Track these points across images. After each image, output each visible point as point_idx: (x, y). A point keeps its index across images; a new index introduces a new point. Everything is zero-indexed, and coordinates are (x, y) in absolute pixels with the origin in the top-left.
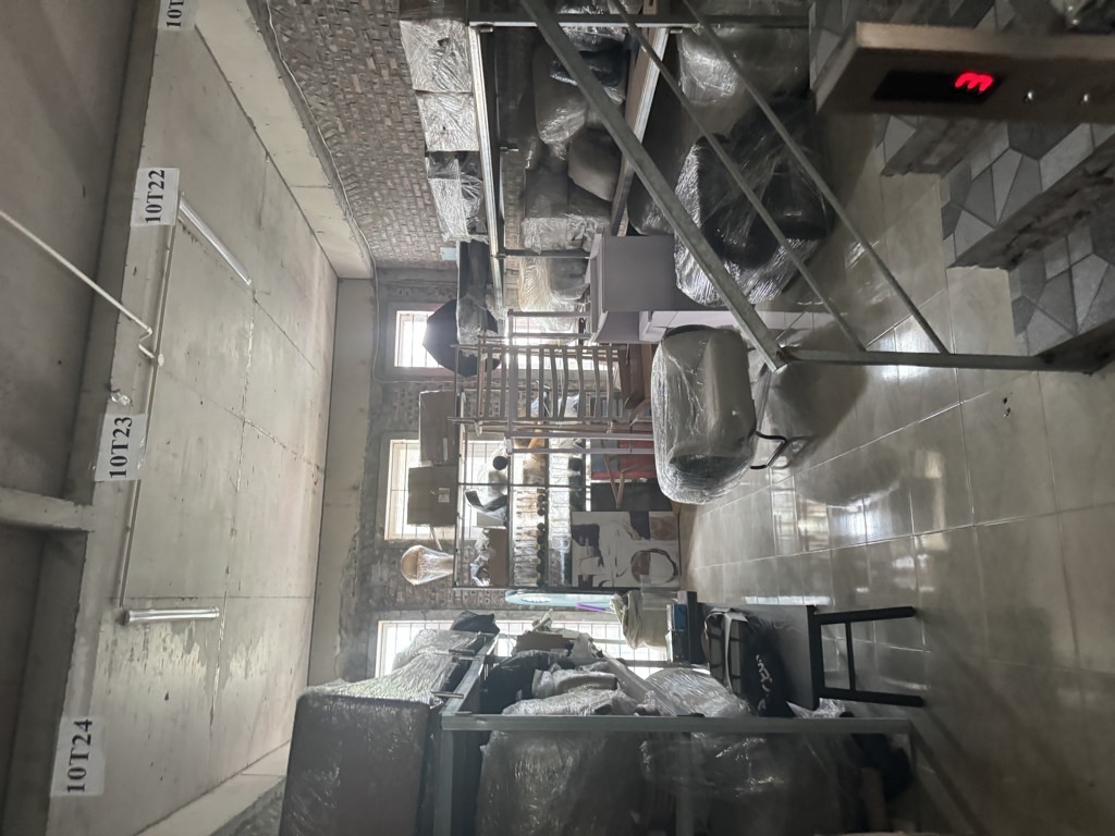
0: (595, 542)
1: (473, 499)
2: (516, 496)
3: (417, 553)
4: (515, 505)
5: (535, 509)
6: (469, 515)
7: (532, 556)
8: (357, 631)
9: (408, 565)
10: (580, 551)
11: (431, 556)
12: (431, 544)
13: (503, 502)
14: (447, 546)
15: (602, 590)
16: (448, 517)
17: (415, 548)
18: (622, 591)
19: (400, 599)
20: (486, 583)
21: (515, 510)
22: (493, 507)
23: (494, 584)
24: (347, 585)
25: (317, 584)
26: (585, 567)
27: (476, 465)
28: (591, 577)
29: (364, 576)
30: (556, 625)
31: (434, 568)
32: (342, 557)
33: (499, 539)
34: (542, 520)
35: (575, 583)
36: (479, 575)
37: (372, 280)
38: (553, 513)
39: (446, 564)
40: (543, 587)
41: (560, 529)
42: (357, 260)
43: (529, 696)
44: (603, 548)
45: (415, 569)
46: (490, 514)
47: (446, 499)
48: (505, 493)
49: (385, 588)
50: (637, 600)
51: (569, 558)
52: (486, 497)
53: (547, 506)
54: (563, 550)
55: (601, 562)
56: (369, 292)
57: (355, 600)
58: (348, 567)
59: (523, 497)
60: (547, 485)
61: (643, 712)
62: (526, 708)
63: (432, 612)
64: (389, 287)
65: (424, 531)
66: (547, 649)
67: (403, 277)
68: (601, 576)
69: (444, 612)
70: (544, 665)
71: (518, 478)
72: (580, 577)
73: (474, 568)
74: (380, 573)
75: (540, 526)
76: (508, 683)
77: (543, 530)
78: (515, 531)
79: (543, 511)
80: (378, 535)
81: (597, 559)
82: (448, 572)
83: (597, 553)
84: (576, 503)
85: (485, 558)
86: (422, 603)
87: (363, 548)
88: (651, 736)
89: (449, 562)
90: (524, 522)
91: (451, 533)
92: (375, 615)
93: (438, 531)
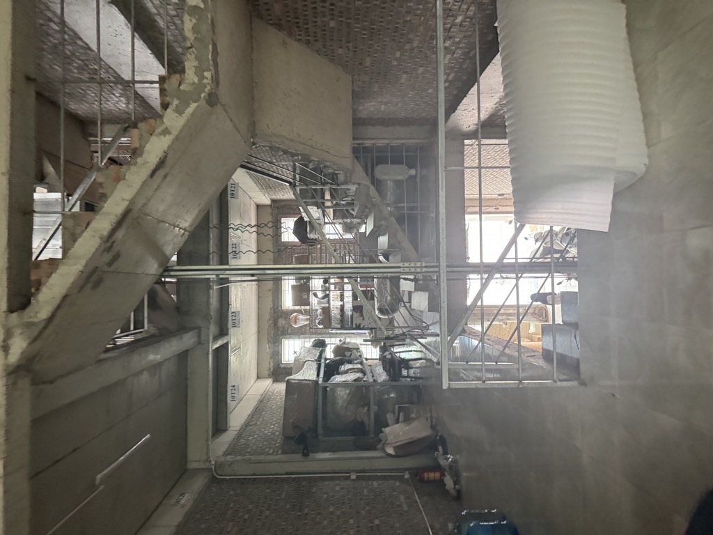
0: (361, 312)
1: (315, 295)
3: (296, 316)
5: (339, 299)
7: (339, 317)
8: (274, 343)
9: (293, 320)
10: (356, 315)
11: (301, 317)
13: (327, 296)
14: (306, 313)
15: (364, 329)
16: (306, 302)
18: (371, 329)
19: (290, 331)
20: (321, 327)
22: (323, 298)
23: (325, 327)
25: (258, 326)
26: (358, 320)
27: (316, 283)
28: (360, 324)
29: (275, 323)
31: (302, 321)
32: (267, 316)
33: (326, 311)
34: (342, 303)
35: (354, 326)
36: (319, 324)
37: (271, 206)
38: (346, 300)
39: (306, 319)
40: (342, 328)
41: (349, 306)
43: (338, 374)
45: (295, 323)
47: (306, 297)
48: (328, 292)
51: (352, 316)
52: (320, 295)
54: (350, 313)
55: (363, 319)
57: (273, 332)
58: (269, 320)
59: (334, 295)
60: (343, 290)
62: (338, 379)
63: (302, 336)
64: (278, 208)
65: (297, 308)
67: (283, 203)
68: (363, 324)
69: (306, 336)
70: (343, 363)
72: (356, 324)
73: (317, 321)
74: (281, 322)
76: (332, 369)
77: (342, 308)
78: (331, 307)
79: (342, 300)
81: (362, 318)
82: (307, 323)
83: (362, 316)
85: (321, 318)
86: (300, 333)
90: (335, 304)
91: (308, 307)
92: (281, 337)
93: (303, 307)
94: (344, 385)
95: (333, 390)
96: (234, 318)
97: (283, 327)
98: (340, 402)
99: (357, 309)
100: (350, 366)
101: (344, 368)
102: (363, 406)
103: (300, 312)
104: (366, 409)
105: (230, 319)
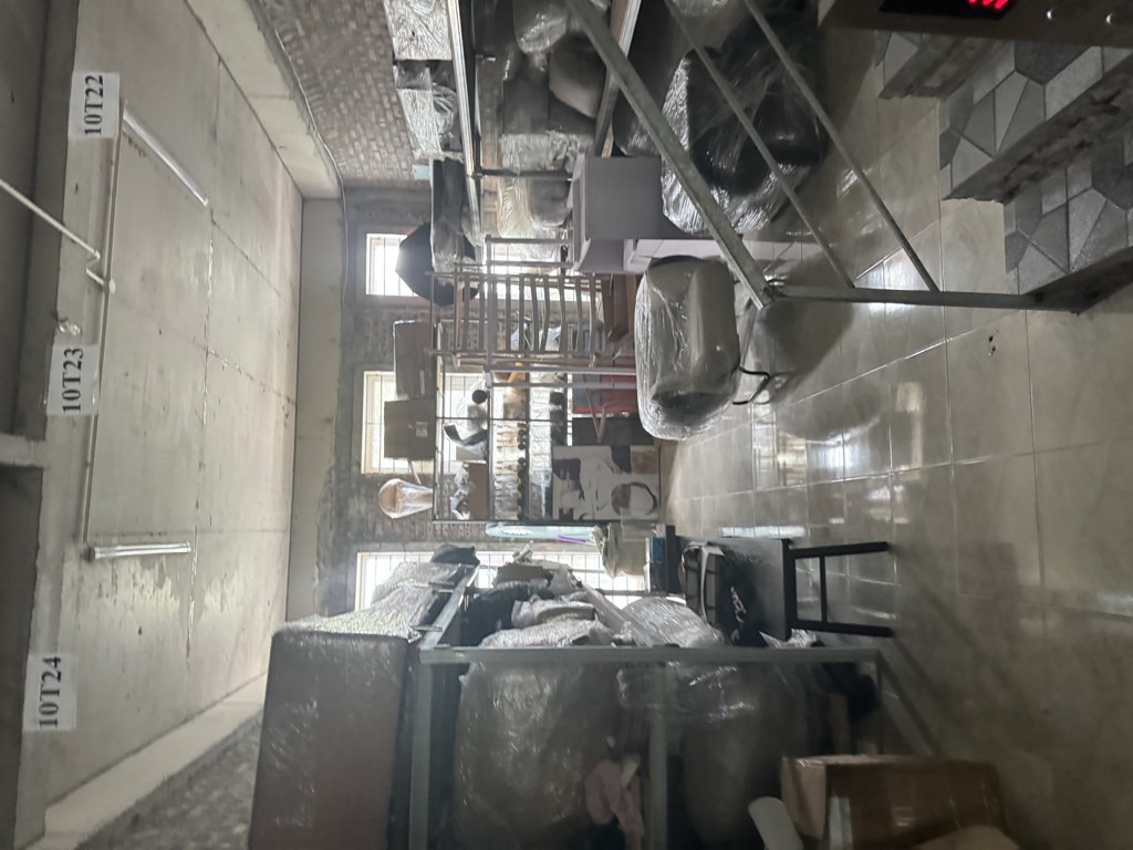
0: (576, 476)
1: (452, 433)
2: (496, 430)
3: (395, 488)
4: (495, 439)
5: (516, 443)
6: (448, 449)
7: (513, 490)
8: (336, 563)
9: (386, 498)
10: (560, 484)
11: (409, 490)
12: (410, 479)
13: (483, 436)
14: (426, 480)
15: (582, 522)
16: (427, 451)
17: (393, 482)
18: (602, 524)
19: (379, 531)
20: (466, 516)
21: (495, 444)
22: (472, 441)
23: (474, 518)
24: (324, 517)
25: (293, 517)
26: (566, 500)
27: (455, 398)
28: (571, 511)
29: (341, 511)
30: (536, 556)
31: (413, 502)
32: (317, 488)
34: (522, 454)
35: (556, 516)
36: (459, 508)
37: (340, 200)
38: (533, 445)
39: (425, 497)
40: (523, 520)
41: (541, 464)
42: (322, 177)
43: (508, 626)
44: (584, 482)
45: (394, 502)
46: (470, 448)
47: (424, 433)
48: (485, 427)
49: (363, 521)
50: (617, 532)
51: (550, 491)
52: (465, 431)
53: (527, 441)
54: (544, 484)
55: (582, 496)
56: (337, 213)
57: (332, 533)
58: (325, 500)
59: (502, 431)
60: (527, 419)
61: (619, 642)
62: (505, 640)
63: (412, 545)
64: (357, 206)
65: (401, 465)
66: (528, 580)
67: (372, 197)
68: (583, 508)
69: (424, 545)
70: (525, 598)
71: (498, 412)
72: (561, 511)
73: (454, 501)
74: (358, 507)
75: (521, 461)
76: (486, 615)
77: (523, 467)
78: (495, 465)
79: (524, 445)
80: (355, 469)
81: (577, 493)
82: (427, 506)
84: (558, 438)
85: (466, 492)
86: (403, 535)
87: (339, 481)
88: (627, 666)
89: (429, 495)
90: (504, 456)
92: (355, 548)
100: (550, 605)
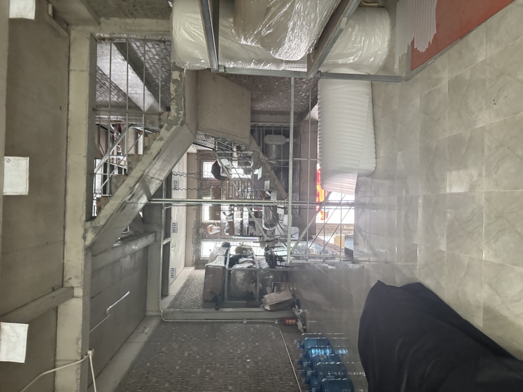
0: (254, 225)
3: (211, 227)
4: (235, 214)
5: (240, 216)
6: (223, 217)
7: (239, 228)
8: (196, 244)
9: (209, 229)
10: (250, 227)
11: (215, 227)
13: (232, 214)
14: (218, 224)
15: (255, 236)
16: (219, 218)
17: (210, 225)
18: (260, 237)
19: (207, 236)
20: (228, 234)
21: (235, 216)
22: (230, 215)
23: (230, 235)
24: (194, 233)
25: (186, 232)
26: (252, 231)
27: (225, 207)
28: (253, 233)
29: (198, 231)
30: (245, 243)
31: (215, 230)
32: (192, 226)
33: (231, 224)
34: (242, 219)
35: (249, 235)
36: (226, 232)
37: (197, 154)
38: (244, 217)
39: (218, 229)
40: (241, 235)
41: (246, 222)
43: (238, 263)
44: (256, 227)
45: (211, 231)
46: (229, 217)
47: (218, 214)
48: (232, 212)
51: (248, 228)
52: (228, 213)
54: (247, 226)
55: (255, 230)
56: (196, 157)
57: (196, 237)
58: (194, 229)
60: (243, 211)
62: (237, 266)
63: (215, 240)
64: (201, 155)
65: (212, 221)
67: (205, 153)
68: (255, 233)
69: (218, 240)
70: (241, 258)
72: (250, 233)
73: (225, 230)
74: (202, 230)
76: (234, 261)
77: (242, 222)
78: (235, 221)
80: (201, 221)
82: (219, 231)
83: (255, 228)
84: (250, 216)
85: (228, 228)
86: (214, 238)
87: (197, 224)
90: (237, 220)
91: (219, 221)
92: (201, 240)
93: (216, 221)
94: (242, 270)
95: (234, 273)
96: (174, 227)
97: (203, 234)
98: (238, 280)
99: (252, 223)
100: (245, 259)
101: (241, 260)
102: (253, 283)
103: (214, 224)
104: (254, 284)
105: (172, 227)
